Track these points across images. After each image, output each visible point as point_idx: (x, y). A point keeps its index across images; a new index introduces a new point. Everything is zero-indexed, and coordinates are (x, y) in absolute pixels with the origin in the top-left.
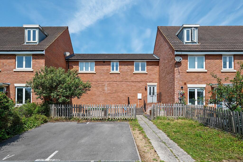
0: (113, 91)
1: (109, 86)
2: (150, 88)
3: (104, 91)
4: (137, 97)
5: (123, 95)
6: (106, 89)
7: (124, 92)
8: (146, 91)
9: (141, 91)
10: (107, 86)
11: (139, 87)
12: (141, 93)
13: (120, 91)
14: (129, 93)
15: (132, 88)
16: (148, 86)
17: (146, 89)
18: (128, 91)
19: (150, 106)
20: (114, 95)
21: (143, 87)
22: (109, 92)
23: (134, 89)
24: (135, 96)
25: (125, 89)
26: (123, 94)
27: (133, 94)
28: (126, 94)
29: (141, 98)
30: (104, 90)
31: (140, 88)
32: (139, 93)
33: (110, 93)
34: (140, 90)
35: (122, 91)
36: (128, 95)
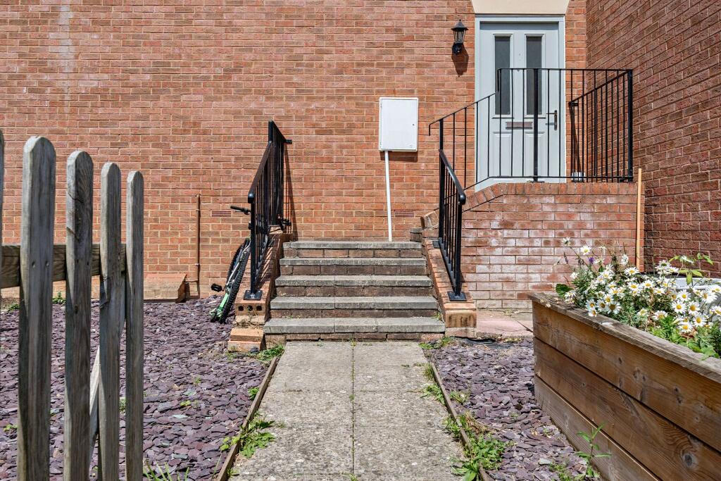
0: (133, 78)
1: (95, 22)
2: (502, 41)
3: (47, 77)
4: (373, 137)
5: (237, 114)
6: (62, 48)
7: (245, 85)
8: (460, 73)
9: (407, 71)
10: (74, 27)
11: (393, 37)
12: (410, 93)
13: (204, 72)
14: (289, 98)
15: (323, 44)
16: (478, 21)
17: (460, 56)
18: (288, 70)
19: (506, 225)
20: (145, 118)
21: (429, 38)
22: (91, 82)
23: (345, 58)
24: (351, 126)
25: (248, 56)
26: (230, 105)
27: (333, 105)
28: (263, 98)
29: (411, 144)
30: (40, 65)
31: (407, 44)
32: (393, 93)
33: (101, 94)
34: (401, 68)
35: (220, 72)
36: (288, 117)
